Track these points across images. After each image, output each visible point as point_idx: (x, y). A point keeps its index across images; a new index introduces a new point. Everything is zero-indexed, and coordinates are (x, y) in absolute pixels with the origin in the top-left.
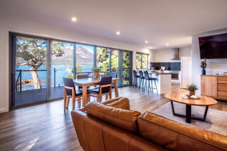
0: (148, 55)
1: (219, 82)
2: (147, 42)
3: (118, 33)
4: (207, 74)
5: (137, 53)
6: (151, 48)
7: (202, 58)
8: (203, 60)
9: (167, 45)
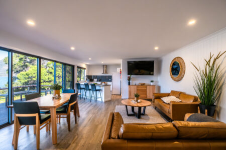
0: (85, 69)
1: (138, 89)
2: (90, 59)
3: (73, 48)
4: (131, 84)
5: (78, 67)
6: (88, 64)
7: (128, 74)
8: (129, 76)
9: (102, 63)
